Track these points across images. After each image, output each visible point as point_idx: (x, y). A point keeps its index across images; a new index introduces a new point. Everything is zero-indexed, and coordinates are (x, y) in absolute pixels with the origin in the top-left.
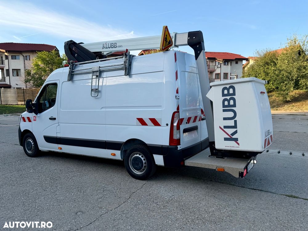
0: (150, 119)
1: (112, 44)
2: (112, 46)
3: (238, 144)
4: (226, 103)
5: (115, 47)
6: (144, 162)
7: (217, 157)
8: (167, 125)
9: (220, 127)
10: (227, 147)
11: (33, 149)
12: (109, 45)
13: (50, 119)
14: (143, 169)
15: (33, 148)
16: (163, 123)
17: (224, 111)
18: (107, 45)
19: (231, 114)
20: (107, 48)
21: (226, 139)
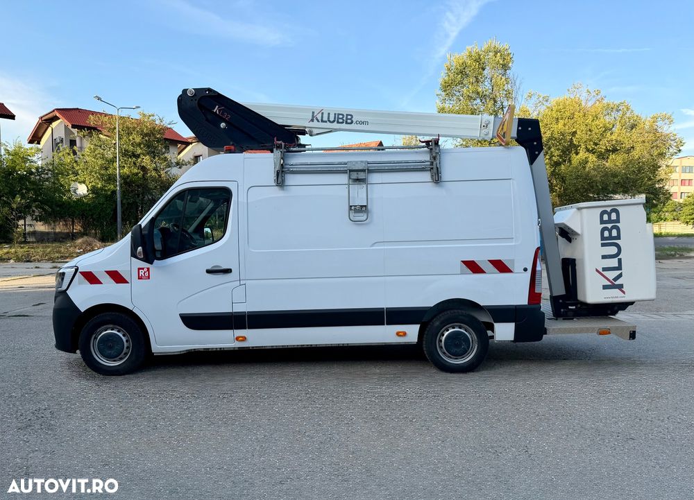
0: (492, 262)
1: (341, 116)
2: (339, 118)
3: (624, 292)
4: (606, 234)
5: (347, 123)
7: (564, 319)
8: (525, 270)
9: (597, 271)
11: (125, 354)
13: (208, 272)
16: (517, 267)
17: (603, 245)
18: (325, 115)
19: (614, 250)
20: (323, 121)
21: (605, 287)
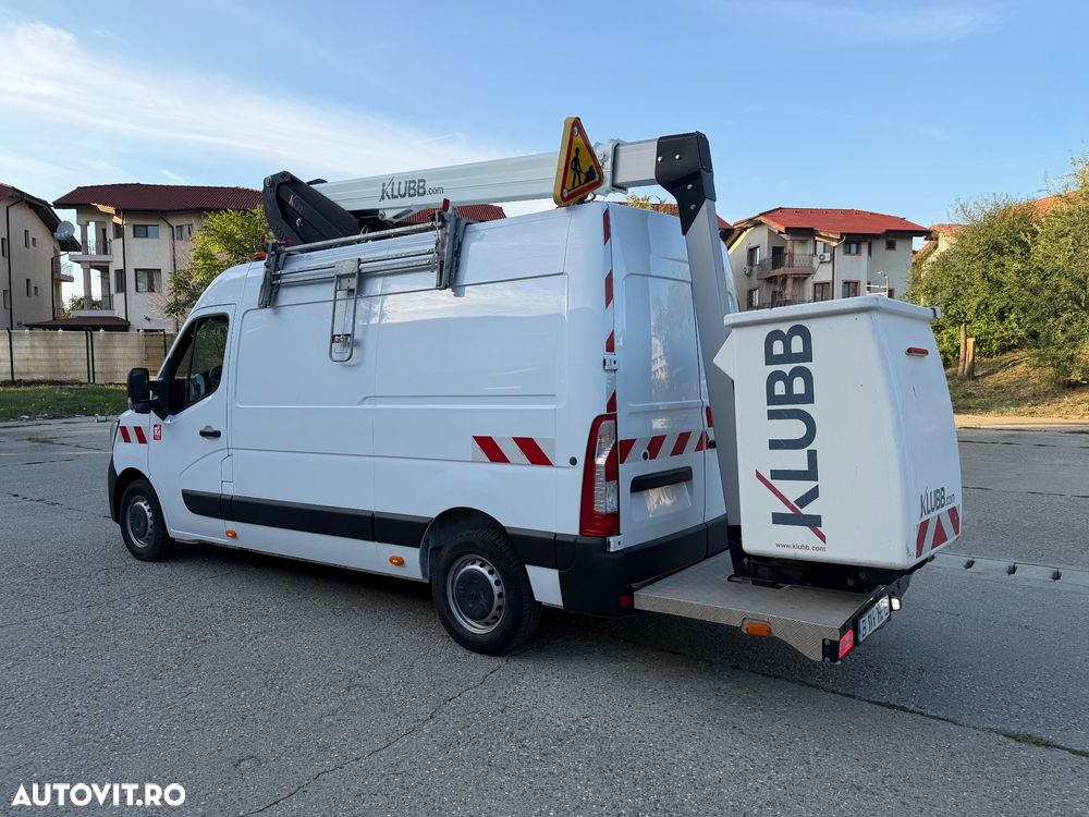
0: (519, 441)
1: (412, 185)
2: (410, 188)
3: (822, 538)
4: (780, 388)
5: (419, 195)
6: (496, 590)
8: (574, 462)
9: (759, 476)
10: (783, 546)
11: (150, 534)
12: (403, 186)
13: (203, 434)
14: (491, 615)
15: (150, 530)
16: (559, 456)
17: (772, 415)
18: (396, 187)
19: (796, 429)
20: (394, 197)
21: (778, 519)
